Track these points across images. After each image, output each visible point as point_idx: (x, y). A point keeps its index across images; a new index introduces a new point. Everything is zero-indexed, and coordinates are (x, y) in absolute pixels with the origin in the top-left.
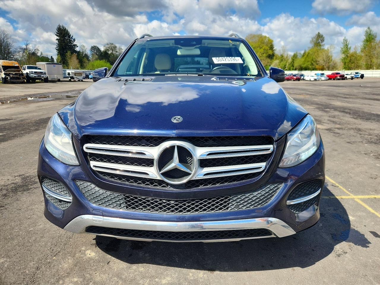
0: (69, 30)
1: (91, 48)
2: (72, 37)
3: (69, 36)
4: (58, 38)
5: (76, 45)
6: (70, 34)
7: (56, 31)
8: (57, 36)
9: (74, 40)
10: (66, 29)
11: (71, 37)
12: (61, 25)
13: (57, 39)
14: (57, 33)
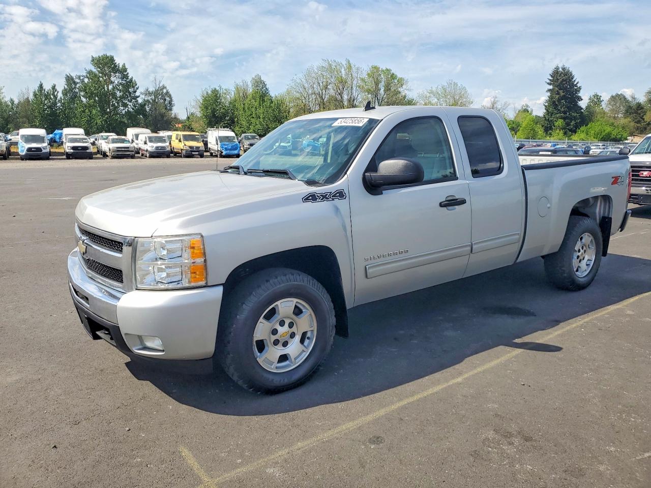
0: (574, 73)
1: (611, 99)
2: (577, 83)
3: (572, 83)
4: (551, 87)
5: (580, 97)
6: (574, 79)
7: (551, 78)
8: (550, 84)
9: (580, 88)
10: (568, 71)
11: (575, 83)
12: (560, 66)
13: (549, 90)
14: (550, 80)
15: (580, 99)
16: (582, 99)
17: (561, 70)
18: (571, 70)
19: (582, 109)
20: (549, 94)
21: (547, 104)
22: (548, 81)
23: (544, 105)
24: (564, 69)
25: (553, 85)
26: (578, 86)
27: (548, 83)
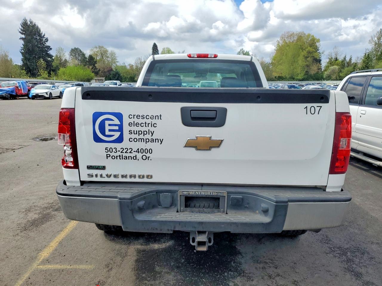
0: (39, 27)
1: (71, 51)
3: (40, 35)
4: (23, 36)
5: (49, 47)
6: (41, 31)
7: (21, 27)
8: (22, 34)
9: (47, 40)
10: (35, 25)
11: (43, 35)
12: (28, 19)
13: (22, 39)
14: (21, 30)
15: (49, 48)
16: (51, 49)
17: (29, 23)
18: (37, 24)
19: (53, 56)
20: (22, 42)
21: (23, 51)
22: (20, 30)
23: (20, 52)
24: (31, 22)
25: (24, 34)
26: (46, 38)
27: (20, 32)
